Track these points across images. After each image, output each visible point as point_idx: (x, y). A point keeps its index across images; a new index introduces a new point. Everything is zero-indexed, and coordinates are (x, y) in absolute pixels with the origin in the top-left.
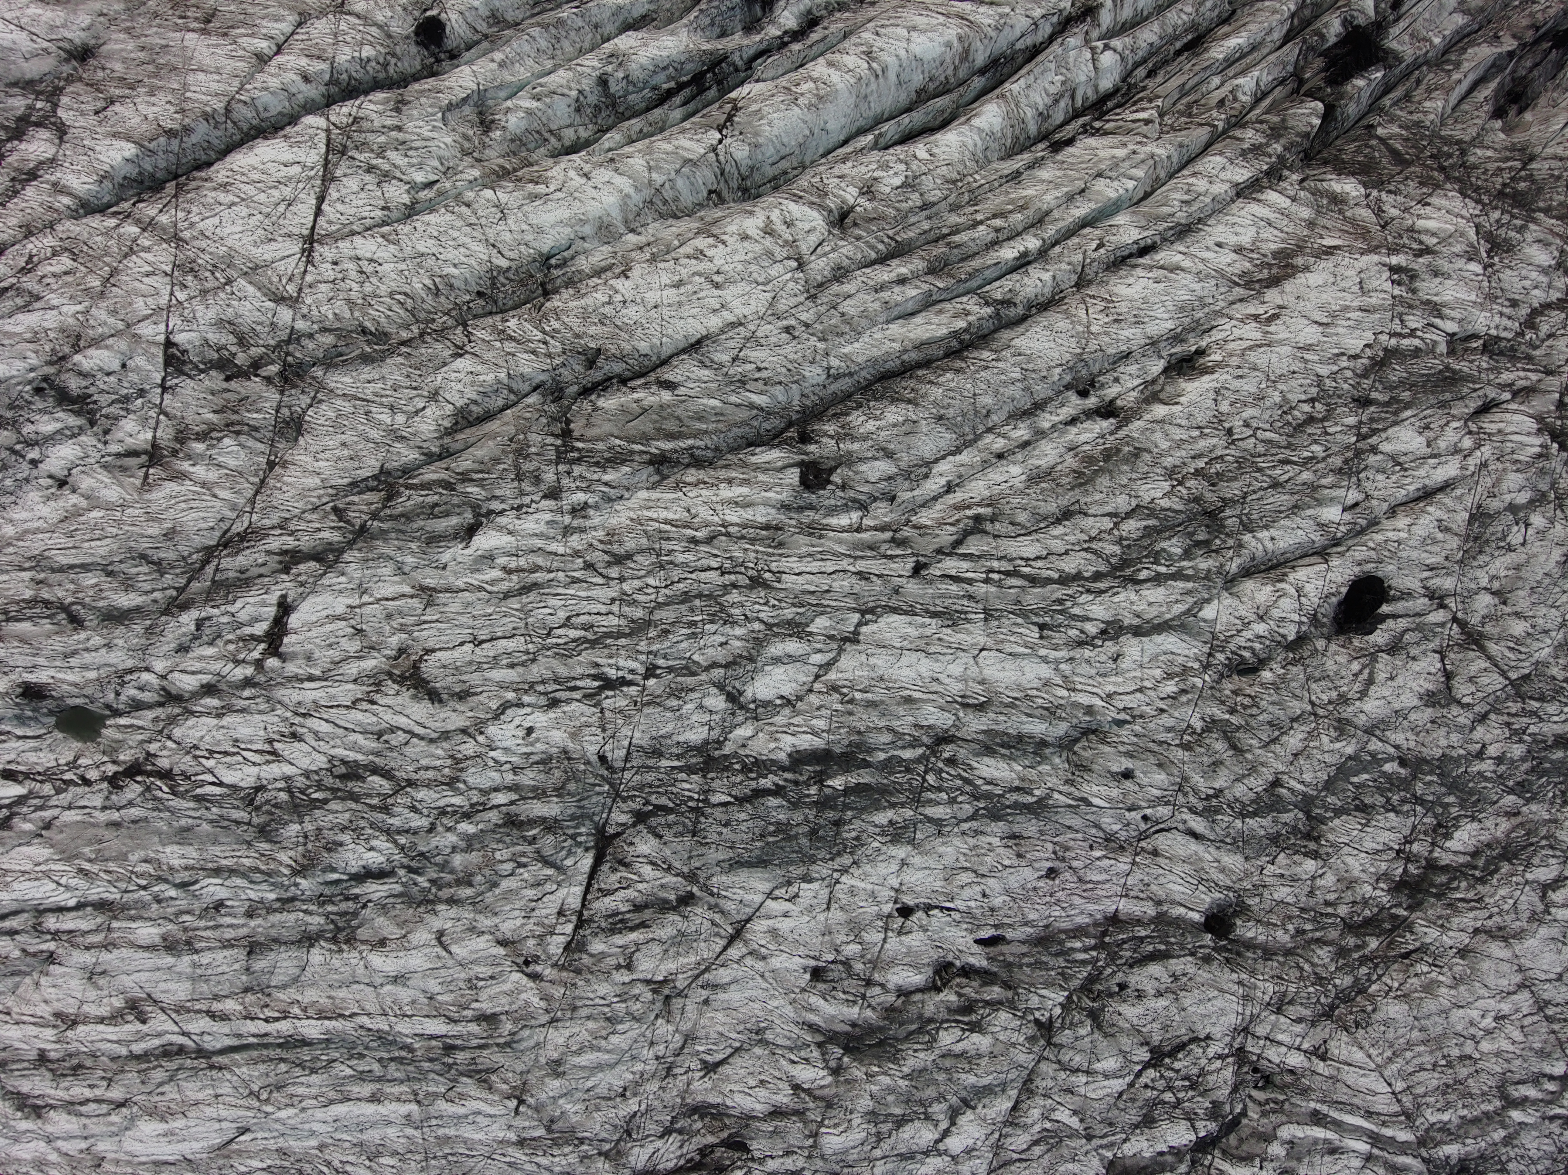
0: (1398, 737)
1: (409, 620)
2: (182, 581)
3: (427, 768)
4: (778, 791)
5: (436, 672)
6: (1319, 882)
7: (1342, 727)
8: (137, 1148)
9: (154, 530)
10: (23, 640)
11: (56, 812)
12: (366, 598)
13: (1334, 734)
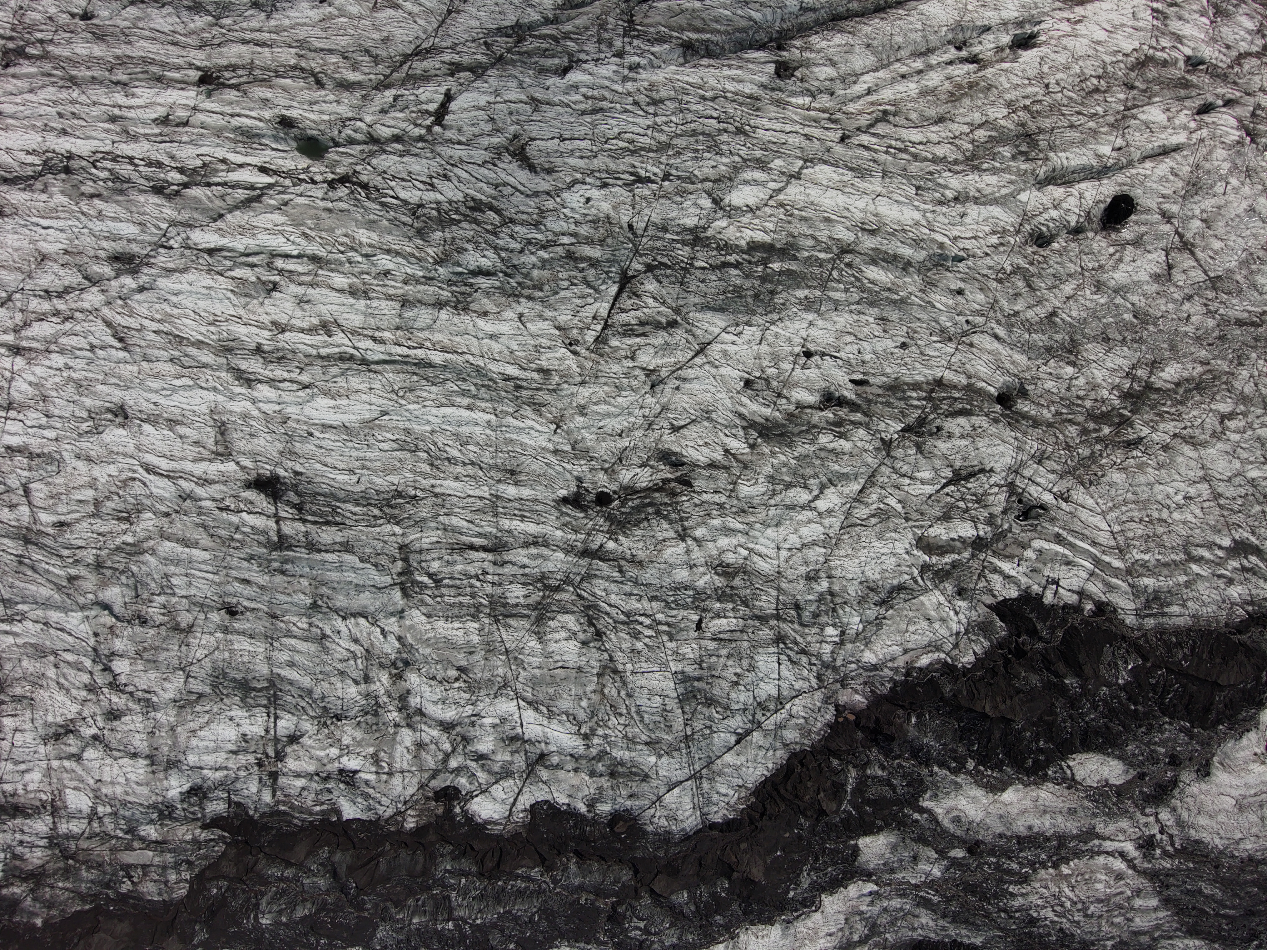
0: (1135, 299)
1: (523, 118)
2: (388, 71)
3: (523, 213)
4: (737, 265)
5: (535, 153)
6: (1075, 382)
7: (1099, 286)
8: (314, 414)
9: (376, 36)
10: (285, 89)
11: (292, 196)
12: (498, 99)
13: (1094, 289)
